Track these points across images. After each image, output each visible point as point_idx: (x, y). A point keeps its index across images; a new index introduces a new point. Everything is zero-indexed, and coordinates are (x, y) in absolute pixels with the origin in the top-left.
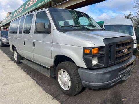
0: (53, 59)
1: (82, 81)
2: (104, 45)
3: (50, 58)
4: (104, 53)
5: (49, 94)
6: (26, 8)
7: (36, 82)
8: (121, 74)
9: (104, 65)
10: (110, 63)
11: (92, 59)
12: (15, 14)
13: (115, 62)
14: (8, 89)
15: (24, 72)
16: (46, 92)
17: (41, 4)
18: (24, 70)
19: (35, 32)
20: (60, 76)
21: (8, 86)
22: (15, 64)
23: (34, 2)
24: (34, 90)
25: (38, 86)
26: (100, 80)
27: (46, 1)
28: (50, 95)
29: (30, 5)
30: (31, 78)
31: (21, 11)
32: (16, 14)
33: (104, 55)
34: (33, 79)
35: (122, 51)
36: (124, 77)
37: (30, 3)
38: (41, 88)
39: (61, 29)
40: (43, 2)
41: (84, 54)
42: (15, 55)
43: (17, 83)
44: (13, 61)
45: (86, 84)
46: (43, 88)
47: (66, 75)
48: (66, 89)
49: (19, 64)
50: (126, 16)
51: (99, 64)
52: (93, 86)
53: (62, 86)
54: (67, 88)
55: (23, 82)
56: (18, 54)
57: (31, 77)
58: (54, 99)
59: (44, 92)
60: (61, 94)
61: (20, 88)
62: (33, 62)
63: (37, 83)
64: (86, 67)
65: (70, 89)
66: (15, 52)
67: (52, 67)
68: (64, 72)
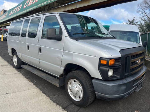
0: (63, 67)
1: (96, 92)
2: (121, 57)
3: (59, 66)
4: (120, 64)
5: (58, 104)
6: (25, 7)
7: (42, 90)
8: (135, 86)
9: (119, 77)
10: (125, 75)
11: (109, 70)
12: (11, 13)
13: (130, 73)
14: (12, 98)
15: (26, 79)
16: (54, 102)
17: (43, 4)
18: (26, 77)
19: (42, 37)
20: (70, 85)
21: (12, 94)
22: (14, 69)
23: (34, 2)
24: (40, 100)
25: (44, 95)
26: (116, 92)
27: (49, 2)
28: (58, 106)
29: (29, 4)
30: (35, 86)
31: (18, 10)
32: (13, 13)
33: (120, 67)
34: (38, 87)
35: (136, 62)
36: (137, 88)
37: (29, 2)
38: (48, 98)
39: (73, 36)
40: (45, 3)
41: (100, 65)
42: (15, 59)
43: (21, 91)
44: (11, 66)
45: (100, 95)
46: (50, 98)
47: (78, 85)
48: (77, 100)
49: (19, 70)
50: (129, 21)
51: (114, 75)
52: (108, 98)
53: (72, 96)
54: (78, 98)
55: (28, 91)
56: (18, 59)
57: (34, 84)
58: (64, 110)
59: (51, 102)
60: (70, 105)
61: (26, 98)
62: (37, 68)
63: (42, 92)
64: (101, 78)
65: (81, 100)
66: (15, 57)
67: (61, 76)
68: (75, 81)
